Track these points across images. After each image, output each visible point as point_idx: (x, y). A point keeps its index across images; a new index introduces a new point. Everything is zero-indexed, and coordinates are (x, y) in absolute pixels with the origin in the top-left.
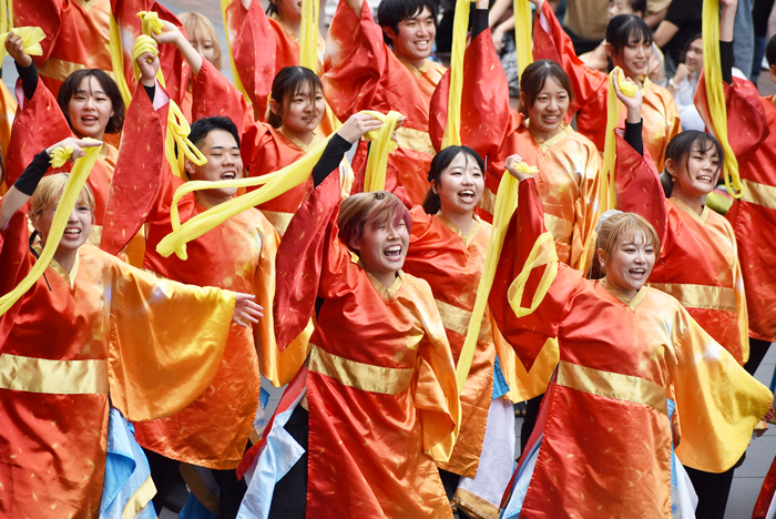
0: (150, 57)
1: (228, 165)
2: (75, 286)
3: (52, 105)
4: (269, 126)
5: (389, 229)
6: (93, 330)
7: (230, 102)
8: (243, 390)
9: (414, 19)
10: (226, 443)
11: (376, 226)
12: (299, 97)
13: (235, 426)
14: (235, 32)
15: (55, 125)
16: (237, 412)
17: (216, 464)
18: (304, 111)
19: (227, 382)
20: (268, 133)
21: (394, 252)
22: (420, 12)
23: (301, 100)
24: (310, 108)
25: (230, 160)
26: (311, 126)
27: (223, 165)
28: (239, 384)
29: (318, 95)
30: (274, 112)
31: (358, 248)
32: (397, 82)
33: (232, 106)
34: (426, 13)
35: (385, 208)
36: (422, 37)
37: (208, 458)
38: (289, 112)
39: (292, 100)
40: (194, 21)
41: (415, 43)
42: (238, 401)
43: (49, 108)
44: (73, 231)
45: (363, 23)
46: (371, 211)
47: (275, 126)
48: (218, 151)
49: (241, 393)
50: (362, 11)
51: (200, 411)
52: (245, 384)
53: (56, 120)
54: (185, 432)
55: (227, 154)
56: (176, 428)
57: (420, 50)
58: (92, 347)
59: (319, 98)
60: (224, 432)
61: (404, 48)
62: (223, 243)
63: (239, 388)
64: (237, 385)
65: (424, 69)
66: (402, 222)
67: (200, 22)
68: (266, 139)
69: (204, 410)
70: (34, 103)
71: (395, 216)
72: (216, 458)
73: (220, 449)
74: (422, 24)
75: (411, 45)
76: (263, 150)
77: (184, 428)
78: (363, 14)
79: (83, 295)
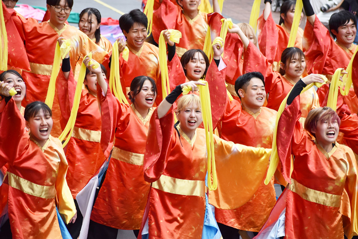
0: (218, 46)
1: (260, 94)
2: (194, 146)
3: (179, 65)
4: (279, 74)
5: (329, 123)
6: (200, 167)
7: (261, 62)
8: (268, 195)
9: (345, 25)
10: (262, 220)
11: (322, 122)
12: (294, 61)
13: (266, 212)
14: (260, 30)
15: (179, 74)
16: (266, 206)
17: (257, 230)
18: (296, 67)
19: (260, 192)
20: (279, 77)
21: (331, 134)
22: (348, 22)
23: (295, 62)
24: (299, 66)
25: (261, 92)
26: (299, 74)
27: (257, 94)
28: (267, 193)
29: (303, 60)
30: (282, 68)
31: (314, 132)
32: (336, 55)
33: (261, 64)
34: (351, 22)
35: (327, 114)
36: (349, 33)
37: (254, 227)
38: (289, 68)
39: (290, 62)
40: (245, 27)
41: (346, 36)
42: (266, 201)
43: (178, 66)
44: (192, 121)
45: (315, 30)
46: (321, 115)
47: (282, 74)
48: (255, 87)
49: (268, 197)
50: (314, 24)
51: (250, 206)
52: (270, 193)
53: (180, 72)
54: (243, 216)
55: (259, 89)
56: (239, 215)
57: (348, 40)
58: (199, 175)
59: (303, 61)
60: (260, 215)
61: (341, 39)
62: (256, 128)
63: (267, 194)
64: (265, 194)
65: (351, 49)
66: (336, 121)
67: (248, 27)
68: (278, 80)
69: (251, 206)
70: (172, 63)
71: (332, 118)
72: (257, 227)
73: (259, 223)
74: (349, 28)
75: (344, 38)
76: (276, 85)
77: (242, 215)
78: (315, 26)
79: (197, 150)
